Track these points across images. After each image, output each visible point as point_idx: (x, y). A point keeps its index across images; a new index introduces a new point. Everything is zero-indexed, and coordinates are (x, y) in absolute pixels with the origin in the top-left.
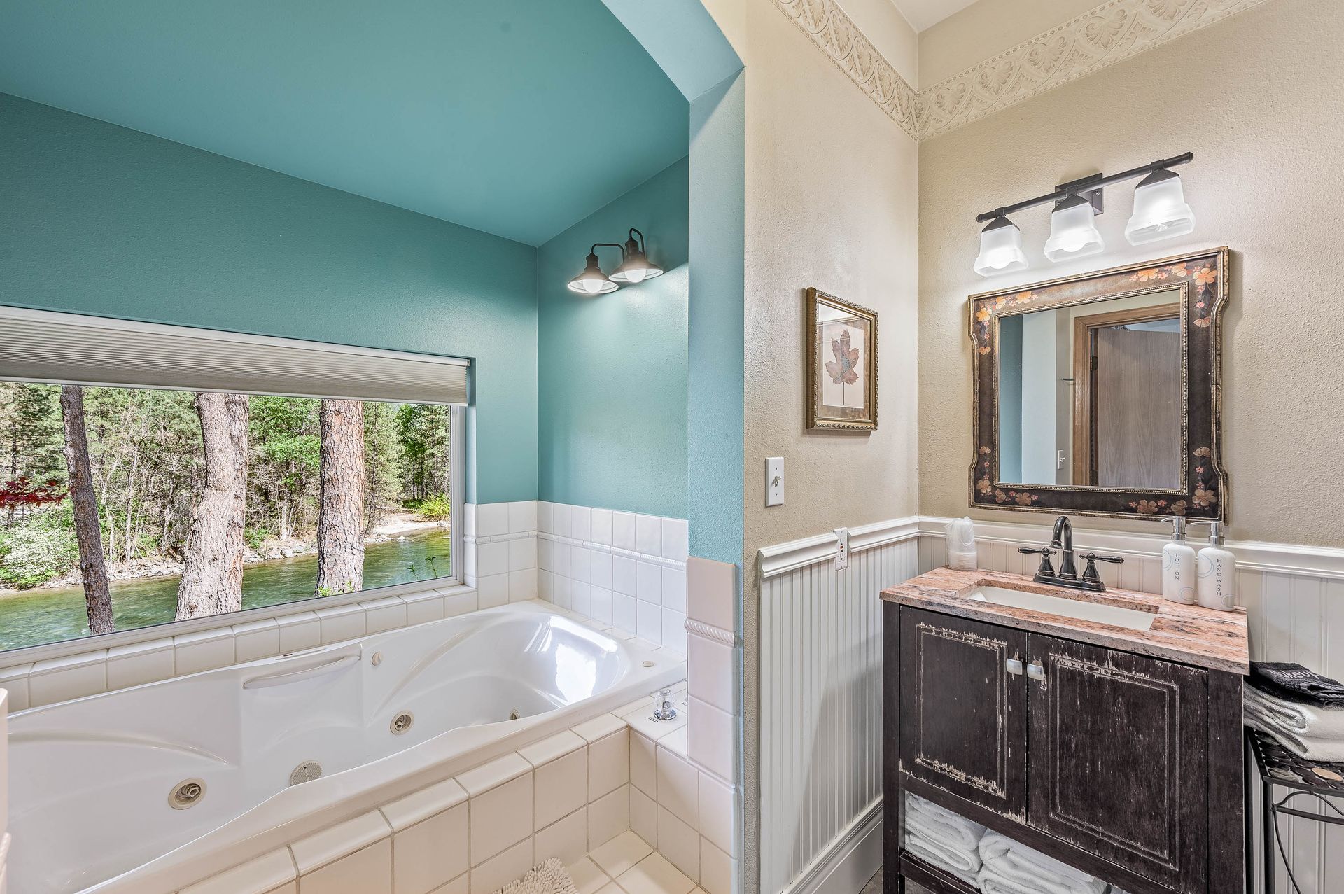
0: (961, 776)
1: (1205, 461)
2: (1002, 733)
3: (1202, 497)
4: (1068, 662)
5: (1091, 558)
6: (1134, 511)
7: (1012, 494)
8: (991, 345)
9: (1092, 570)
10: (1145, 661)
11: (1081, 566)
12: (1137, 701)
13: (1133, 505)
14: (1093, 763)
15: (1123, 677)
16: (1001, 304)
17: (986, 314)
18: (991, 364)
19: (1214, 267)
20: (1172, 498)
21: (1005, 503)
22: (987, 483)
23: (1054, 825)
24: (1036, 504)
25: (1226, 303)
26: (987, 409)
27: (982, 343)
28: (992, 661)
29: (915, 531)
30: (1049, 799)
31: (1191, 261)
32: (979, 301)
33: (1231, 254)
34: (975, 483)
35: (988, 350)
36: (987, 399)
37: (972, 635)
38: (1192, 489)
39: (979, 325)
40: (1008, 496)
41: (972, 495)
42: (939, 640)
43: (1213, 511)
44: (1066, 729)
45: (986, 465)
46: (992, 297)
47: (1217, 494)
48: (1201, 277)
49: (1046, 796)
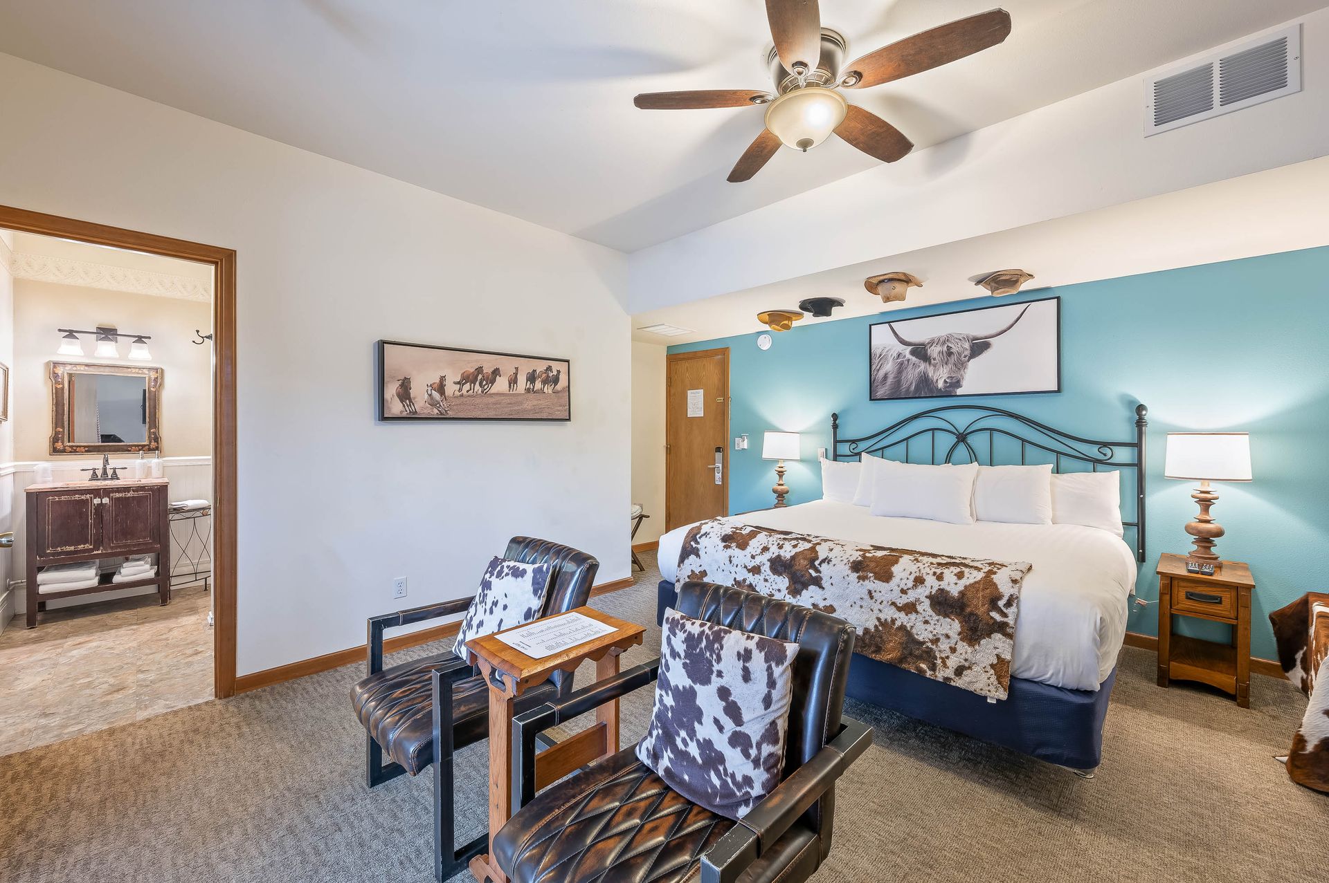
0: (72, 548)
1: (154, 433)
2: (91, 525)
3: (153, 445)
4: (117, 495)
5: (114, 469)
6: (130, 451)
7: (74, 448)
8: (63, 384)
9: (115, 472)
10: (142, 488)
11: (110, 472)
12: (139, 500)
13: (130, 449)
14: (126, 523)
15: (136, 494)
16: (68, 367)
17: (60, 371)
18: (63, 393)
19: (157, 372)
20: (145, 446)
21: (70, 452)
22: (60, 444)
23: (112, 548)
24: (86, 451)
25: (160, 385)
26: (60, 412)
27: (57, 382)
28: (85, 502)
29: (13, 470)
30: (111, 540)
31: (150, 369)
32: (56, 364)
33: (162, 370)
34: (53, 445)
35: (61, 386)
36: (60, 408)
37: (77, 496)
38: (150, 442)
39: (56, 375)
40: (72, 449)
41: (52, 449)
42: (60, 502)
43: (157, 448)
44: (116, 515)
45: (60, 436)
46: (64, 364)
47: (158, 444)
48: (153, 375)
49: (109, 540)
